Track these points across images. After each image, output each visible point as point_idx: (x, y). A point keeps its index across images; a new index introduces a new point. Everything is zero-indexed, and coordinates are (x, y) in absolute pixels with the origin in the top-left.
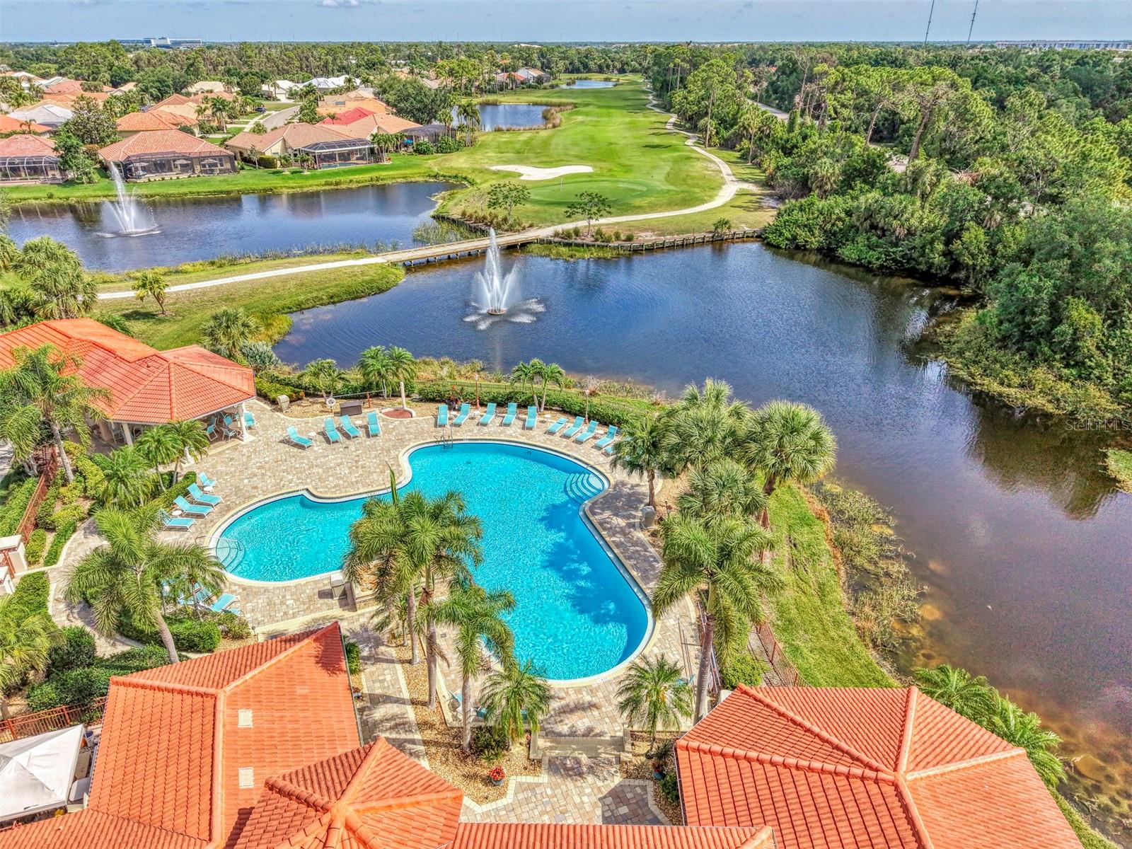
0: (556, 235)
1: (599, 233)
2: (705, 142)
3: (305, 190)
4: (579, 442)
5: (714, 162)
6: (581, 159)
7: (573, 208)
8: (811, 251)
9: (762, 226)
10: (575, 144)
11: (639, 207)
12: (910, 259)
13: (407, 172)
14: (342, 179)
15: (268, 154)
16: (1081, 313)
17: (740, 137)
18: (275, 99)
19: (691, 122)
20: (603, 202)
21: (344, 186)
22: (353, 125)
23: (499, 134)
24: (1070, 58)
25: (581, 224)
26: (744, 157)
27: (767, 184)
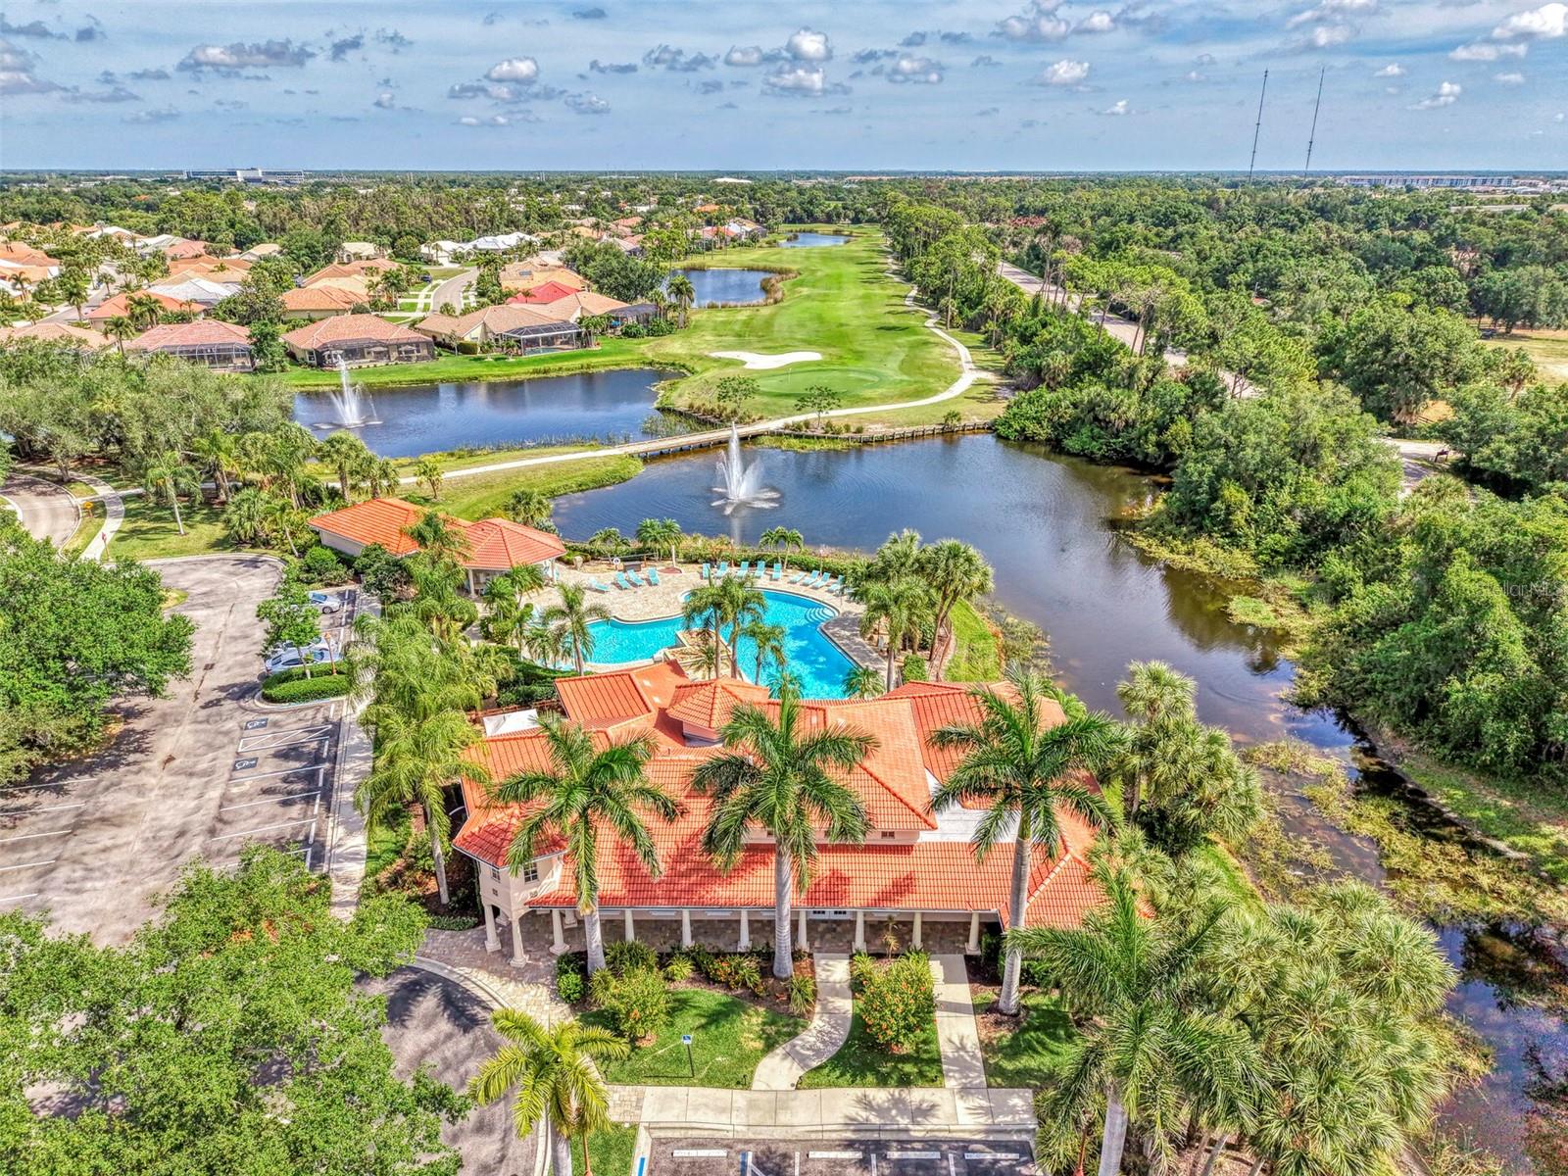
0: (787, 427)
1: (829, 425)
2: (947, 322)
3: (513, 378)
4: (816, 588)
5: (951, 347)
6: (809, 343)
7: (803, 401)
8: (1040, 442)
9: (992, 418)
10: (801, 325)
11: (870, 399)
12: (1129, 450)
13: (619, 358)
14: (551, 366)
15: (467, 339)
16: (1232, 492)
17: (984, 318)
18: (436, 263)
19: (933, 297)
20: (833, 395)
21: (554, 375)
22: (554, 305)
23: (713, 311)
24: (1403, 211)
25: (811, 416)
26: (987, 341)
27: (1005, 373)
